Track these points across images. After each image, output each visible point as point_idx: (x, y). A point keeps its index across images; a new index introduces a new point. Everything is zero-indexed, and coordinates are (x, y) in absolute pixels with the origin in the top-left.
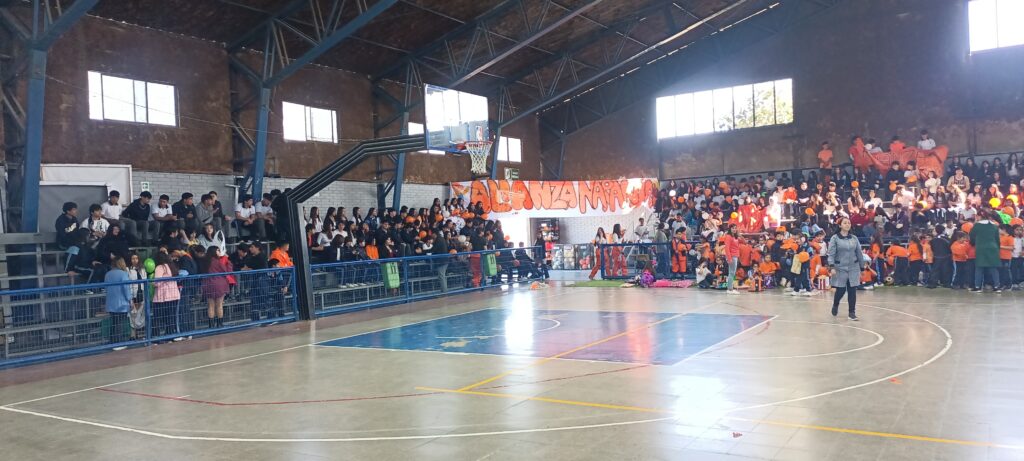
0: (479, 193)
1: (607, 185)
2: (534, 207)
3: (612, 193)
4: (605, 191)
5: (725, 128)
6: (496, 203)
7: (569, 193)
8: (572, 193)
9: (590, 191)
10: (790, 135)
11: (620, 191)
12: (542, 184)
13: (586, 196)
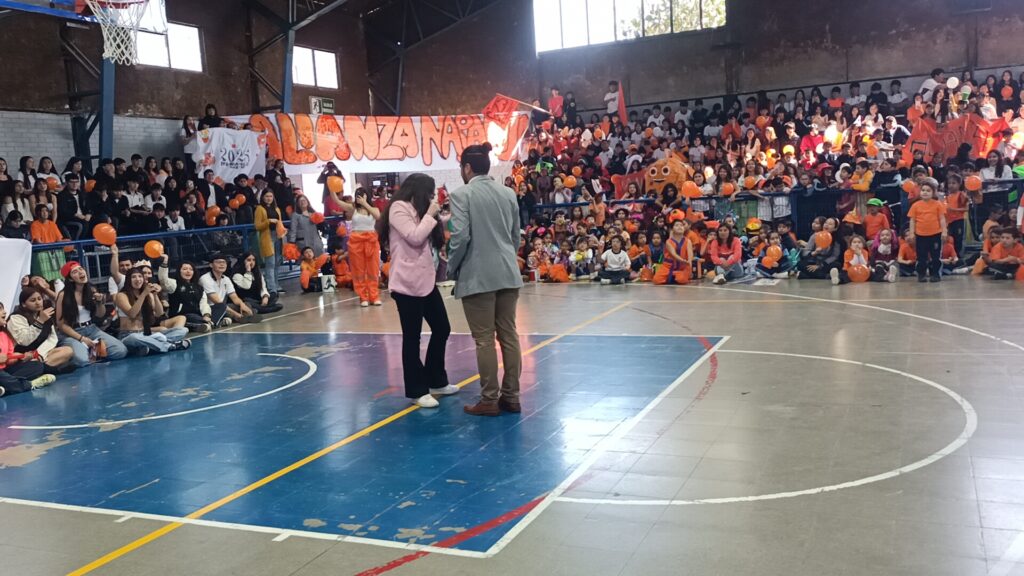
1: (463, 122)
2: (352, 157)
3: (471, 134)
4: (460, 132)
5: (631, 36)
6: (291, 150)
7: (406, 135)
8: (411, 135)
9: (438, 131)
10: (721, 44)
11: (482, 132)
12: (365, 120)
13: (431, 139)
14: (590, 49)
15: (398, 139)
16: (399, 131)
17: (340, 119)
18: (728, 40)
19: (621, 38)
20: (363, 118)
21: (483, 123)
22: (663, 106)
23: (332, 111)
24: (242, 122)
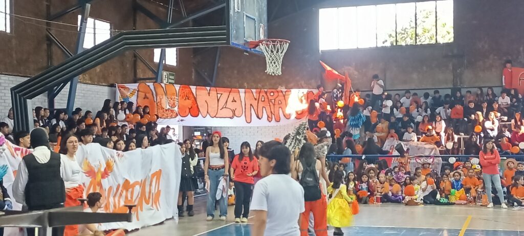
0: (146, 97)
1: (272, 94)
2: (200, 115)
3: (277, 103)
4: (270, 101)
5: (388, 44)
6: (162, 108)
7: (235, 101)
8: (238, 102)
9: (256, 99)
10: (450, 54)
11: (283, 102)
12: (210, 90)
13: (251, 105)
14: (358, 50)
15: (230, 104)
16: (231, 99)
17: (193, 88)
18: (455, 51)
19: (380, 45)
20: (208, 88)
21: (284, 96)
22: (412, 92)
23: (173, 82)
24: (134, 88)
